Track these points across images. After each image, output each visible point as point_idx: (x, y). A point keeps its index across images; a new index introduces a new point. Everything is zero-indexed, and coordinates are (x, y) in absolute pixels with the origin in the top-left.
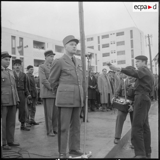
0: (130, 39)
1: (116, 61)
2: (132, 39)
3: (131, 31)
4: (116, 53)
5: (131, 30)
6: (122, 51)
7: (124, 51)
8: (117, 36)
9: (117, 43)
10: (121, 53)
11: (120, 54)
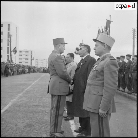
0: (7, 31)
2: (9, 31)
5: (9, 24)
7: (2, 40)
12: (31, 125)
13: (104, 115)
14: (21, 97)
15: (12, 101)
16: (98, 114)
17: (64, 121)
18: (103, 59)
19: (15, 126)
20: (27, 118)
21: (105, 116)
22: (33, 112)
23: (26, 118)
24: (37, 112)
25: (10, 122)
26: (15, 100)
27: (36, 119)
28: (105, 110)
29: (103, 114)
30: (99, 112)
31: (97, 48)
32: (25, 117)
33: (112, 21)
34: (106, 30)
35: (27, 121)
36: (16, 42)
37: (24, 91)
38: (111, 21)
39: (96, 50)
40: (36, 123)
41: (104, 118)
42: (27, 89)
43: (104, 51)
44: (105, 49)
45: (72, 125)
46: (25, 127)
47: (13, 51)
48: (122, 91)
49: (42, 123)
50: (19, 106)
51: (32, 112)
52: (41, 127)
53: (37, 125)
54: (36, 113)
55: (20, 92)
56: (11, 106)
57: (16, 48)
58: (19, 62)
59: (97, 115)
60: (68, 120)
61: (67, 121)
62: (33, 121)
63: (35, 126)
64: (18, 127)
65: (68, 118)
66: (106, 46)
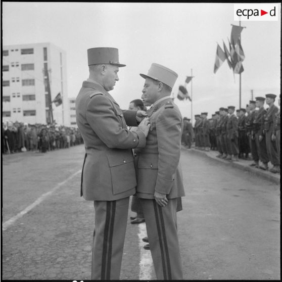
0: (43, 62)
1: (21, 95)
2: (45, 62)
3: (45, 49)
4: (20, 83)
5: (45, 46)
6: (30, 80)
7: (34, 80)
8: (22, 53)
9: (22, 65)
10: (28, 83)
11: (27, 85)
12: (69, 234)
13: (163, 201)
14: (61, 188)
15: (43, 195)
16: (154, 200)
17: (131, 224)
18: (156, 109)
19: (40, 235)
20: (65, 222)
21: (165, 202)
22: (77, 212)
23: (63, 222)
24: (85, 213)
25: (33, 230)
26: (49, 193)
27: (81, 224)
28: (163, 193)
29: (160, 199)
30: (154, 197)
31: (147, 90)
32: (61, 221)
33: (245, 28)
34: (232, 46)
35: (64, 227)
36: (62, 83)
37: (71, 178)
38: (242, 28)
39: (146, 93)
40: (78, 229)
41: (164, 205)
42: (76, 174)
43: (159, 94)
44: (161, 91)
45: (141, 231)
46: (57, 236)
47: (55, 101)
48: (261, 168)
49: (89, 229)
50: (55, 203)
51: (75, 213)
52: (84, 236)
53: (79, 233)
54: (83, 214)
55: (61, 180)
56: (41, 204)
57: (59, 94)
58: (70, 123)
59: (152, 203)
60: (138, 223)
61: (136, 225)
62: (74, 227)
63: (76, 234)
64: (44, 238)
65: (138, 220)
66: (162, 86)
